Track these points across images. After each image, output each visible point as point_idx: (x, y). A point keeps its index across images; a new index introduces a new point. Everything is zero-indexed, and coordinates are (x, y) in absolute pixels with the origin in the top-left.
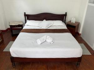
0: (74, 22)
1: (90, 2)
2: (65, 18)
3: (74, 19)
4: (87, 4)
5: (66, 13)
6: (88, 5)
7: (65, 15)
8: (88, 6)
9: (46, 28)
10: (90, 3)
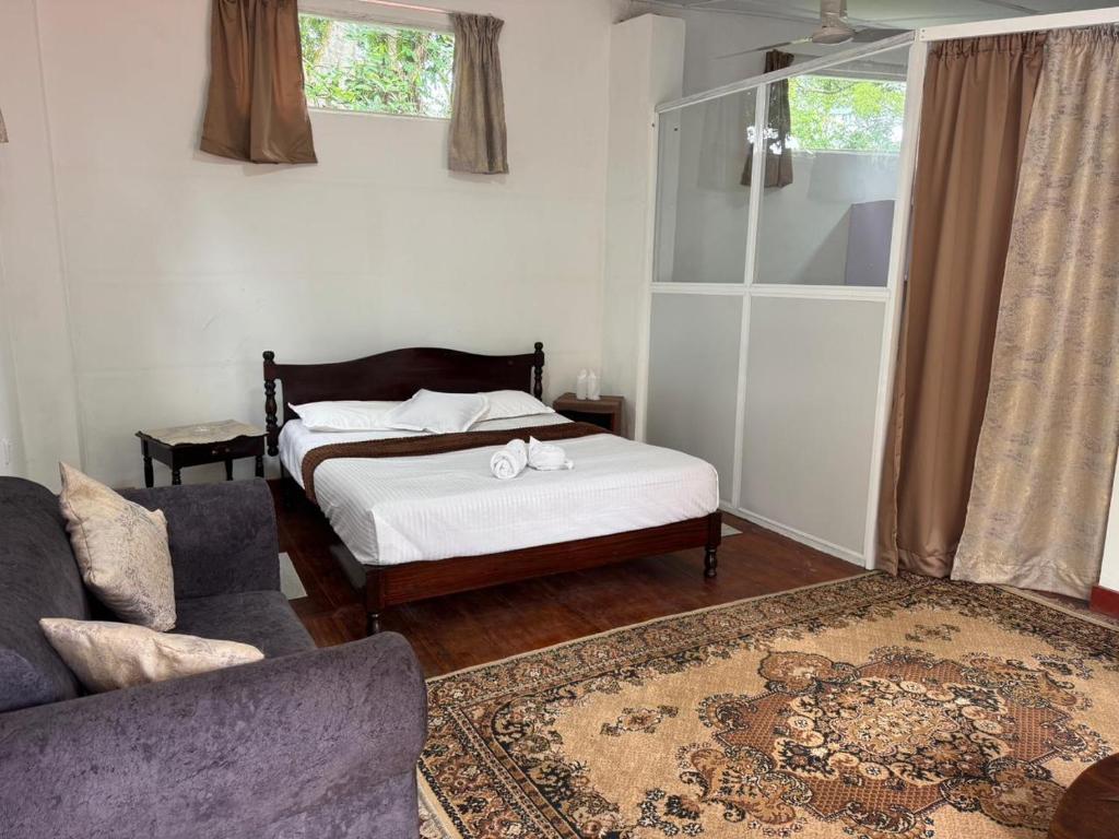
0: (595, 397)
1: (657, 278)
2: (539, 379)
3: (593, 376)
4: (648, 288)
5: (539, 346)
6: (653, 294)
7: (537, 358)
8: (654, 296)
9: (465, 430)
10: (658, 281)
